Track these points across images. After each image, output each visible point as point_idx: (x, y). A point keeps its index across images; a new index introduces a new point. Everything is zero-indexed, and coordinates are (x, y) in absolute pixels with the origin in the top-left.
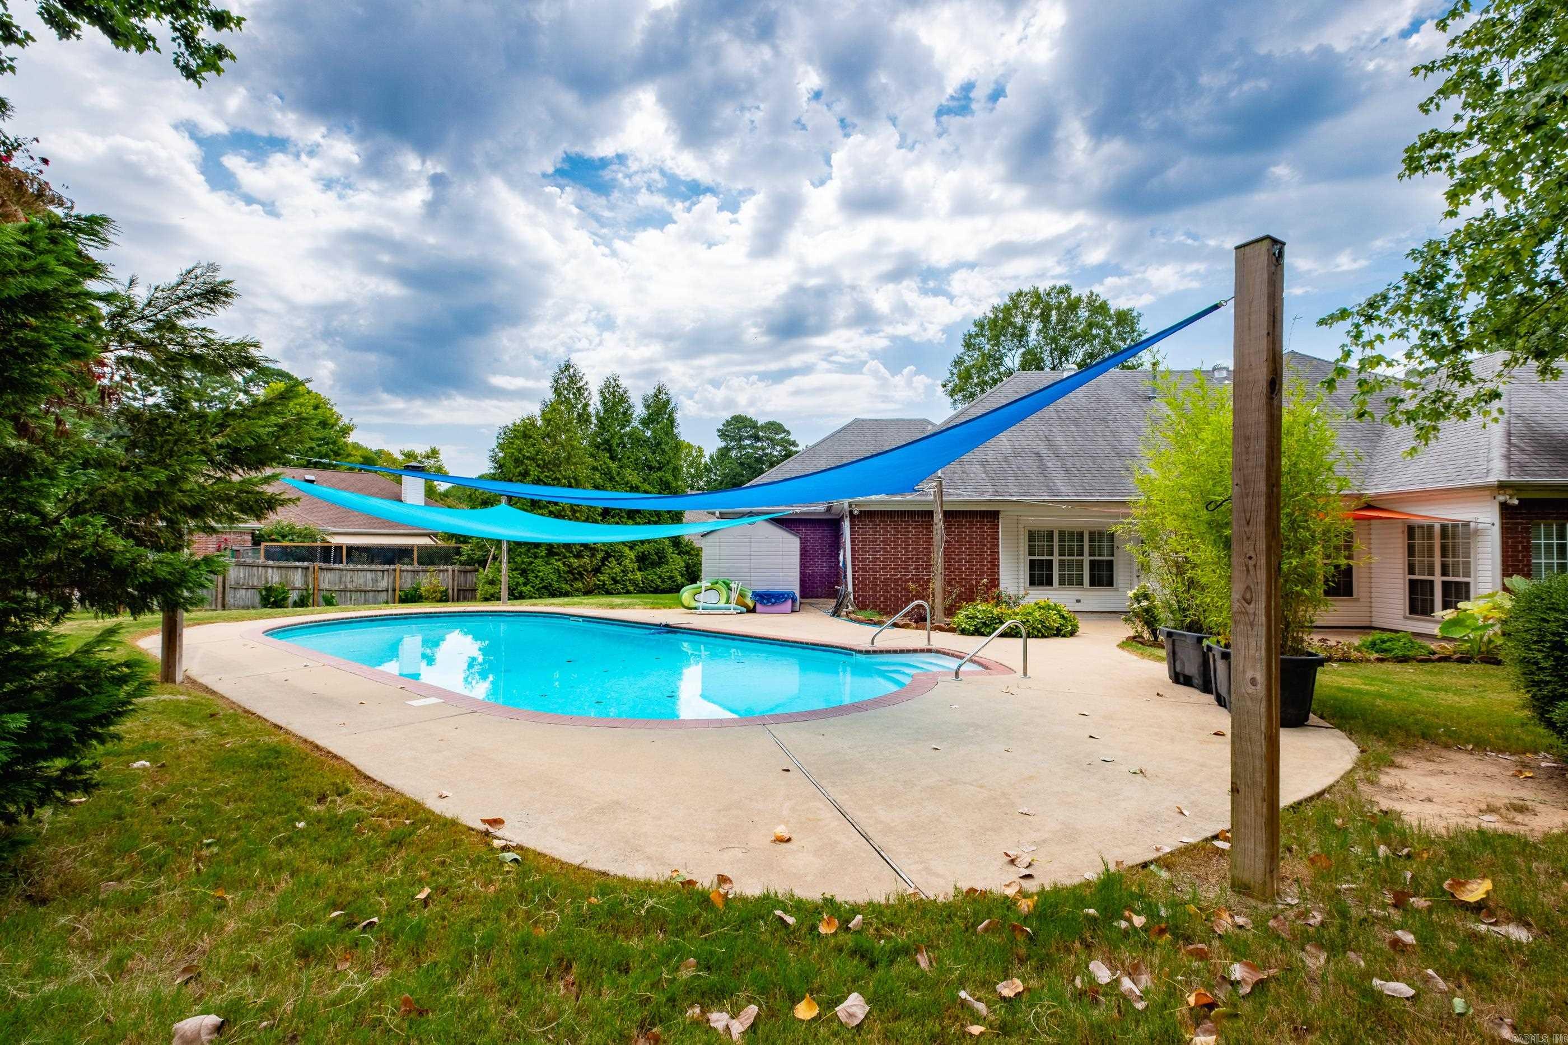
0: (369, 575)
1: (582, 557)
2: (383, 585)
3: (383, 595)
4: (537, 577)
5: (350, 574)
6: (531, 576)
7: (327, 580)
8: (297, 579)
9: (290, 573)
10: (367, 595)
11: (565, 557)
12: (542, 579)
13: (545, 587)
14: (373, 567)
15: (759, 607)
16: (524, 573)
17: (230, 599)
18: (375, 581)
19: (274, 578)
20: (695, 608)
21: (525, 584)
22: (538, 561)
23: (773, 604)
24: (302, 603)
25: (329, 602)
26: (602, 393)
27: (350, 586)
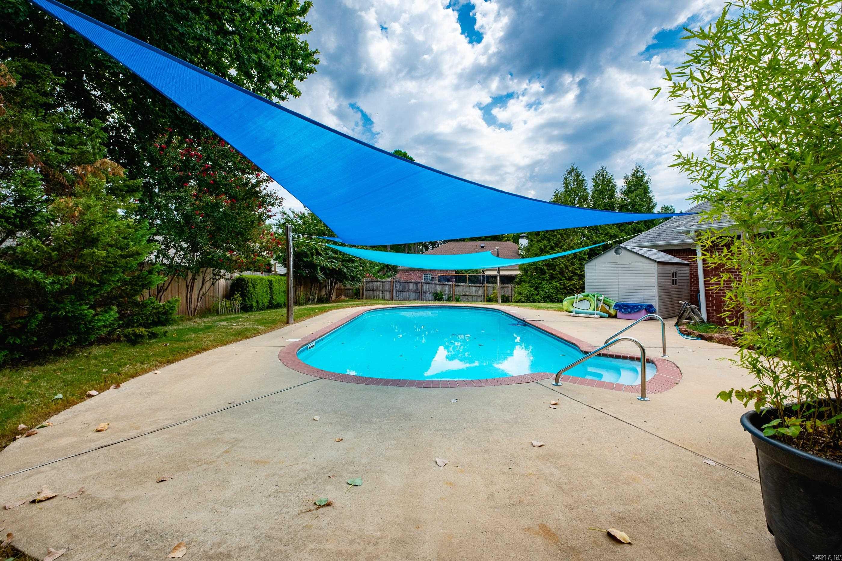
0: (474, 289)
1: (573, 280)
2: (480, 293)
3: (480, 298)
4: (543, 291)
5: (466, 288)
6: (540, 290)
7: (458, 291)
8: (447, 290)
9: (445, 286)
10: (473, 297)
11: (561, 280)
12: (546, 292)
13: (548, 297)
14: (476, 285)
15: (619, 314)
16: (537, 288)
17: (424, 297)
18: (477, 291)
19: (439, 289)
20: (572, 312)
21: (537, 295)
22: (544, 282)
23: (629, 313)
24: (449, 300)
25: (458, 300)
26: (595, 181)
27: (467, 293)
